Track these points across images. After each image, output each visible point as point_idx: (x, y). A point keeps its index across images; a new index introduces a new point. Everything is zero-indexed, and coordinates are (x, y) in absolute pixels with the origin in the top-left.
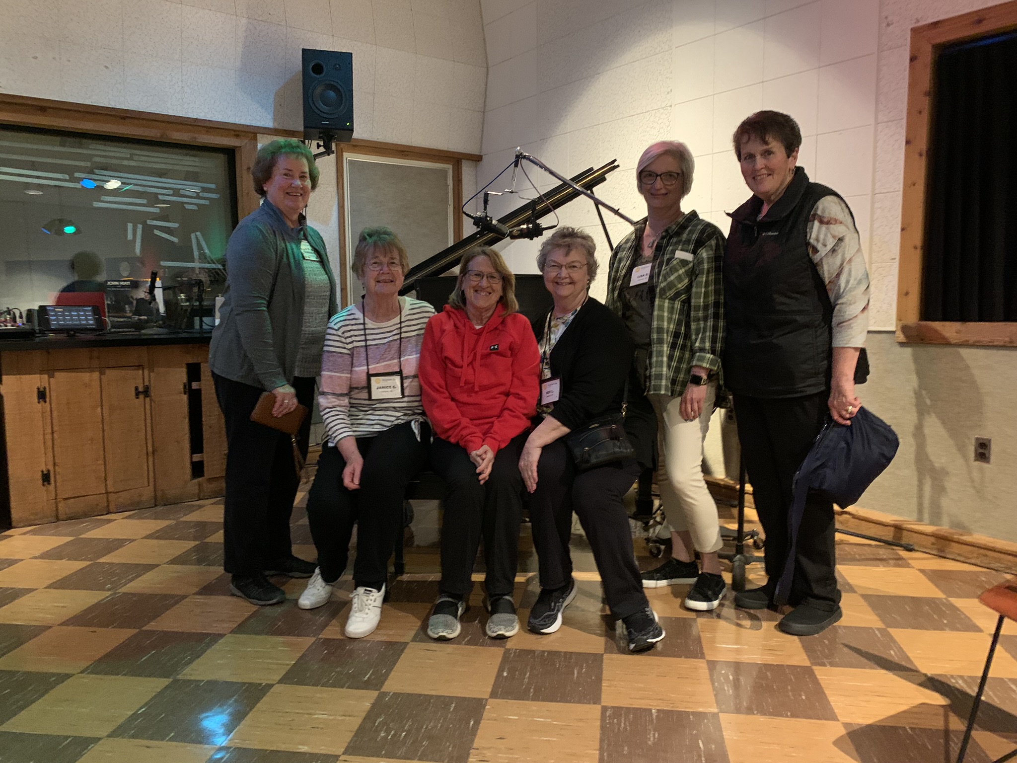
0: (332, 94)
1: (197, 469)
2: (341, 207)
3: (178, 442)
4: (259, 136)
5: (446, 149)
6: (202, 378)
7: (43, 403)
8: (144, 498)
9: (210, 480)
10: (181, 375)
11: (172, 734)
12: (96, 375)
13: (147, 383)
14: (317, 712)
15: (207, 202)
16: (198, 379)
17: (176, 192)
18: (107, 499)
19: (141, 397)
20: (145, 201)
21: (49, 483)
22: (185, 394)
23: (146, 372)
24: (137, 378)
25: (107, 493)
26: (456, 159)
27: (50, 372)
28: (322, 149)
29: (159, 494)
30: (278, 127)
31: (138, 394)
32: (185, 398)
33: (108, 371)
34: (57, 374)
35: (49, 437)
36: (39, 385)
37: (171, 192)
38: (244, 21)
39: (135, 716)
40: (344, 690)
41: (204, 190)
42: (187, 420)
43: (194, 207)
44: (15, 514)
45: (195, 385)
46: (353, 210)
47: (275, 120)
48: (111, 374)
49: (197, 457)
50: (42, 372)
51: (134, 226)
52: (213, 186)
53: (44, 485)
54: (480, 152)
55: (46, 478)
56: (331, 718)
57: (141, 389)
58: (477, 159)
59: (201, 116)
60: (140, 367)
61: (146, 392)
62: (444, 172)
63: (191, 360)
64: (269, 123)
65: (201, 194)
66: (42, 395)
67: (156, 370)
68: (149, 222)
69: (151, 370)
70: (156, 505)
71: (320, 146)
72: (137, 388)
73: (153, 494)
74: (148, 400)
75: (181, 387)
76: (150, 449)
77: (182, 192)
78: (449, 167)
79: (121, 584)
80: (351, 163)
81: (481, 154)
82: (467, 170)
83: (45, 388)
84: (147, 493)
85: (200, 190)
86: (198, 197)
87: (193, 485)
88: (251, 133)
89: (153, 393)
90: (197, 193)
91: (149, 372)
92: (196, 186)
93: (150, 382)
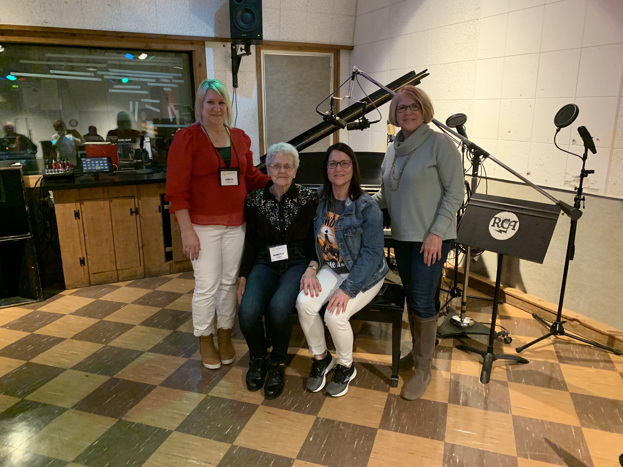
0: (248, 15)
1: (169, 256)
3: (157, 241)
4: (206, 42)
5: (328, 43)
7: (78, 220)
8: (138, 273)
9: (176, 263)
10: (156, 202)
11: (107, 465)
12: (107, 203)
13: (137, 207)
14: (192, 457)
15: (177, 86)
17: (158, 80)
18: (117, 273)
19: (134, 214)
20: (139, 87)
21: (84, 265)
22: (160, 212)
23: (136, 200)
24: (130, 204)
25: (117, 270)
26: (336, 50)
27: (81, 201)
28: (244, 52)
29: (147, 270)
30: (218, 36)
31: (132, 213)
32: (160, 214)
33: (114, 200)
34: (85, 202)
35: (82, 239)
36: (75, 209)
37: (155, 80)
39: (91, 447)
40: (212, 440)
41: (175, 78)
42: (161, 228)
43: (169, 89)
44: (67, 282)
45: (166, 207)
46: (267, 88)
47: (216, 32)
48: (115, 201)
49: (168, 249)
50: (76, 201)
51: (133, 103)
52: (180, 75)
53: (81, 266)
54: (353, 44)
55: (82, 262)
56: (198, 463)
57: (133, 210)
58: (350, 48)
60: (133, 197)
61: (136, 212)
62: (328, 58)
63: (162, 192)
64: (212, 34)
65: (173, 81)
66: (77, 215)
67: (142, 198)
68: (143, 100)
69: (139, 198)
70: (145, 277)
71: (243, 49)
72: (131, 209)
73: (143, 271)
74: (138, 216)
75: (158, 208)
76: (141, 245)
77: (161, 80)
78: (331, 55)
80: (266, 56)
82: (344, 57)
83: (78, 211)
84: (140, 270)
85: (172, 78)
86: (171, 83)
87: (166, 266)
88: (201, 42)
89: (141, 211)
90: (171, 80)
91: (138, 200)
92: (170, 76)
93: (139, 205)
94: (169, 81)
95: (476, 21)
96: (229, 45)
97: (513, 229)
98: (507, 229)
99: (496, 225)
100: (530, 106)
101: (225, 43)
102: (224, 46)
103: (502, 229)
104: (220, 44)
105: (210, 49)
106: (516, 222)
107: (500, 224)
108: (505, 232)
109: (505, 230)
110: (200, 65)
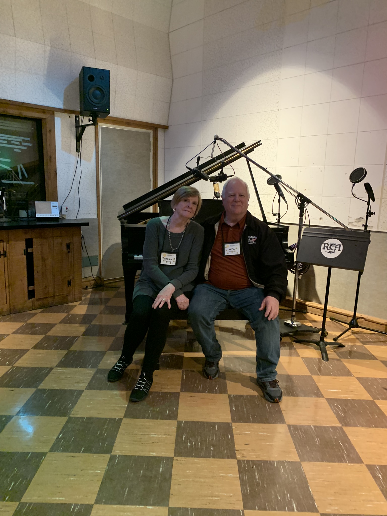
0: (98, 92)
1: (31, 294)
2: (97, 152)
3: (21, 280)
4: (55, 113)
5: (150, 122)
6: (34, 247)
8: (5, 310)
9: (38, 300)
10: (22, 245)
11: (83, 449)
13: (5, 250)
14: (151, 433)
15: (25, 148)
16: (31, 247)
17: (9, 142)
19: (2, 257)
22: (25, 255)
23: (5, 244)
26: (155, 128)
28: (91, 122)
29: (12, 307)
30: (65, 108)
32: (25, 257)
37: (6, 142)
38: (49, 48)
39: (58, 440)
40: (159, 420)
41: (24, 141)
42: (26, 269)
43: (19, 151)
45: (29, 250)
46: (103, 154)
47: (64, 104)
49: (31, 288)
52: (29, 139)
54: (167, 124)
56: (160, 436)
57: (2, 253)
58: (165, 128)
59: (26, 101)
60: (2, 241)
62: (149, 134)
63: (28, 237)
64: (61, 106)
65: (23, 144)
67: (10, 242)
69: (8, 242)
70: (10, 313)
71: (91, 120)
73: (9, 307)
74: (6, 258)
75: (23, 252)
76: (7, 284)
77: (12, 142)
78: (151, 132)
79: (14, 361)
80: (102, 128)
81: (168, 125)
82: (160, 133)
84: (6, 308)
85: (21, 141)
86: (21, 145)
87: (29, 303)
88: (51, 111)
89: (8, 254)
90: (20, 142)
91: (6, 244)
92: (20, 139)
93: (6, 249)
94: (18, 143)
95: (277, 111)
96: (74, 116)
97: (339, 250)
98: (334, 250)
99: (326, 248)
100: (321, 171)
101: (71, 115)
102: (70, 117)
103: (330, 250)
104: (66, 115)
105: (59, 118)
106: (340, 245)
107: (329, 247)
108: (334, 252)
109: (333, 251)
110: (50, 131)
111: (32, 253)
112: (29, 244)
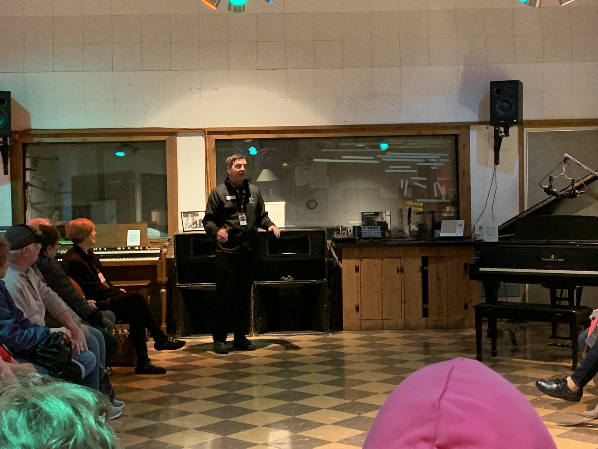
0: (506, 104)
1: (425, 313)
2: (521, 162)
3: (416, 297)
4: (471, 126)
6: (429, 265)
7: (357, 273)
8: (399, 324)
9: (431, 320)
10: (418, 263)
12: (380, 261)
13: (402, 266)
15: (442, 164)
16: (427, 265)
17: (427, 161)
18: (383, 322)
19: (400, 273)
21: (359, 311)
22: (420, 272)
23: (402, 260)
24: (397, 263)
25: (382, 319)
27: (361, 258)
28: (504, 134)
29: (406, 323)
30: (481, 120)
31: (398, 271)
32: (420, 274)
33: (385, 259)
34: (363, 260)
35: (359, 289)
36: (356, 265)
37: (424, 160)
41: (442, 157)
42: (421, 286)
43: (436, 168)
44: (345, 324)
45: (425, 268)
46: (530, 163)
47: (479, 117)
49: (425, 306)
50: (357, 258)
51: (404, 180)
52: (447, 155)
53: (356, 312)
55: (357, 309)
57: (399, 269)
60: (399, 257)
61: (401, 270)
63: (424, 254)
65: (440, 160)
66: (357, 269)
67: (407, 259)
68: (412, 178)
69: (405, 259)
70: (405, 329)
71: (502, 132)
72: (397, 268)
73: (403, 323)
74: (402, 274)
75: (419, 269)
76: (403, 300)
77: (429, 160)
80: (529, 134)
83: (358, 266)
84: (401, 322)
85: (439, 157)
86: (438, 162)
87: (423, 321)
88: (466, 126)
89: (405, 271)
90: (438, 159)
91: (404, 261)
92: (437, 156)
93: (404, 265)
94: (436, 161)
96: (492, 127)
101: (489, 126)
102: (487, 128)
104: (484, 127)
105: (475, 131)
110: (464, 146)
111: (427, 271)
112: (425, 261)
